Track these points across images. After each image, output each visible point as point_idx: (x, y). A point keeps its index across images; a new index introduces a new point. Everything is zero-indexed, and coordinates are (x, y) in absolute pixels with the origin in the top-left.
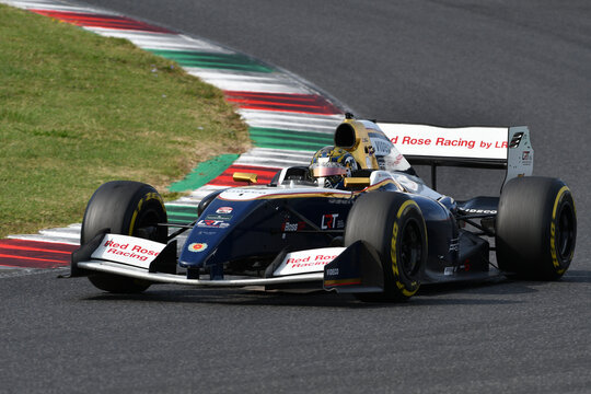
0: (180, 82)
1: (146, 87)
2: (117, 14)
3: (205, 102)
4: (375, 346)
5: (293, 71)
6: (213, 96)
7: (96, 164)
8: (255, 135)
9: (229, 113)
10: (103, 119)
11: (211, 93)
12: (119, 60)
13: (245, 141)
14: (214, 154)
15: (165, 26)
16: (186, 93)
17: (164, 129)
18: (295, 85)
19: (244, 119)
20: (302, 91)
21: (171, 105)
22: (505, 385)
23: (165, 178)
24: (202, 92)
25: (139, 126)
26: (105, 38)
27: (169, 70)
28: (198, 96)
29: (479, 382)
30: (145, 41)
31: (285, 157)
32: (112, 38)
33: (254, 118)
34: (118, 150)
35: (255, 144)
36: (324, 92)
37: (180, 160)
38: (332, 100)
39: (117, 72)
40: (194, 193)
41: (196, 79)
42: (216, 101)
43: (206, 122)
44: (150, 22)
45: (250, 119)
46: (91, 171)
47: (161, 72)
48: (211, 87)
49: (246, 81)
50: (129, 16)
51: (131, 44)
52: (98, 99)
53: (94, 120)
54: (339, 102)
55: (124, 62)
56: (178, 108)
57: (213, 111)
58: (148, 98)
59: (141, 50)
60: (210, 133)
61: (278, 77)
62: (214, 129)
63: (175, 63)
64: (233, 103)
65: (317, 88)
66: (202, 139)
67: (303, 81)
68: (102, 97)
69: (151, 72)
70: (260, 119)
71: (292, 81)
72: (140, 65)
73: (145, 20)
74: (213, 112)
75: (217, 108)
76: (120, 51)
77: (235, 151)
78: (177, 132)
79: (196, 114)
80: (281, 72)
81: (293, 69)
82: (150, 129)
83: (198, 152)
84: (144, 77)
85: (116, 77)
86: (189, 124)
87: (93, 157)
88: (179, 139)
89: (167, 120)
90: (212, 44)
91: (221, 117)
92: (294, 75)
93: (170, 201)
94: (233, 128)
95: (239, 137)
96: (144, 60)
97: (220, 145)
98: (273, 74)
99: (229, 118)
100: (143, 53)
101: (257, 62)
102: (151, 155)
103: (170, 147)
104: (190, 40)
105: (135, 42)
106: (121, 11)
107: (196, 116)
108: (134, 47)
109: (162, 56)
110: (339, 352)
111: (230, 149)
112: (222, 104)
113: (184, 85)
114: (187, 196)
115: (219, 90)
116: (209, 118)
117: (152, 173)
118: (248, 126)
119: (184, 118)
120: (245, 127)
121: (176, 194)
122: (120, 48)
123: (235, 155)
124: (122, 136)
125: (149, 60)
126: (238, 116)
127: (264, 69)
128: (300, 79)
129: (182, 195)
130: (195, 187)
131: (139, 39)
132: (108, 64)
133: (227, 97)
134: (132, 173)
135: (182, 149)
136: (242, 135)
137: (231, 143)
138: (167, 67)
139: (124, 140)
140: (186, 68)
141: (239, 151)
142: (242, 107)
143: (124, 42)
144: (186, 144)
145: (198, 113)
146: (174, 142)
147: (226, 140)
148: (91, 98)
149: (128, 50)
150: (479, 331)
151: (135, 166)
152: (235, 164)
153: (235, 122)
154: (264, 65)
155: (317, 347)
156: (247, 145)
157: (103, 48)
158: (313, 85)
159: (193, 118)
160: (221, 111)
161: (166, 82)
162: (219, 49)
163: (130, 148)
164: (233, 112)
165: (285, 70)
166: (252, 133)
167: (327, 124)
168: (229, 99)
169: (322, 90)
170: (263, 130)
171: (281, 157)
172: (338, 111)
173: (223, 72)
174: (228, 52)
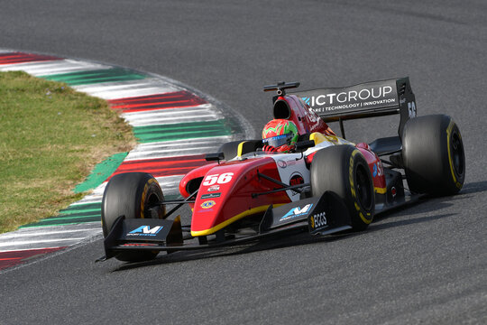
0: (71, 99)
1: (43, 108)
2: (12, 51)
3: (94, 113)
4: (258, 298)
5: (161, 74)
6: (99, 106)
7: (11, 181)
8: (138, 134)
9: (115, 119)
10: (12, 141)
11: (98, 104)
12: (18, 89)
13: (131, 139)
14: (107, 155)
15: (52, 54)
16: (78, 108)
17: (63, 142)
18: (165, 86)
19: (128, 122)
20: (172, 89)
21: (66, 120)
22: (367, 313)
23: (69, 182)
24: (90, 105)
25: (42, 142)
26: (4, 73)
27: (60, 91)
28: (87, 108)
29: (345, 315)
30: (37, 70)
31: (166, 148)
32: (10, 72)
33: (136, 119)
34: (28, 166)
35: (139, 141)
36: (190, 87)
37: (79, 166)
38: (197, 93)
39: (18, 100)
40: (95, 191)
41: (83, 95)
42: (103, 110)
43: (97, 129)
44: (39, 53)
45: (133, 121)
46: (8, 187)
47: (54, 94)
48: (97, 99)
50: (21, 52)
51: (27, 74)
52: (6, 126)
53: (5, 144)
54: (203, 94)
55: (23, 91)
56: (73, 121)
57: (101, 119)
58: (47, 118)
59: (36, 78)
60: (103, 138)
61: (150, 81)
62: (104, 134)
63: (65, 84)
64: (117, 109)
65: (184, 85)
66: (95, 145)
67: (172, 81)
68: (9, 122)
69: (46, 96)
70: (140, 119)
71: (162, 82)
72: (36, 90)
73: (35, 52)
74: (102, 121)
75: (104, 115)
76: (18, 82)
77: (124, 150)
78: (74, 143)
79: (88, 125)
80: (153, 77)
81: (162, 72)
82: (52, 143)
83: (94, 156)
84: (41, 100)
85: (18, 104)
86: (83, 133)
87: (8, 175)
88: (77, 148)
89: (65, 133)
90: (92, 62)
91: (109, 123)
92: (163, 77)
93: (76, 201)
94: (120, 131)
95: (125, 137)
96: (39, 86)
97: (111, 147)
98: (146, 79)
99: (115, 122)
100: (37, 80)
101: (132, 72)
102: (56, 165)
103: (70, 155)
104: (75, 62)
105: (29, 72)
106: (14, 48)
107: (88, 126)
108: (29, 76)
109: (53, 80)
110: (229, 308)
111: (120, 148)
112: (108, 113)
113: (75, 101)
114: (89, 194)
115: (103, 100)
116: (99, 125)
117: (59, 180)
118: (132, 127)
119: (79, 129)
120: (129, 128)
121: (81, 194)
122: (18, 79)
123: (124, 153)
124: (28, 153)
125: (43, 85)
126: (123, 120)
127: (137, 76)
128: (168, 80)
129: (85, 194)
130: (95, 186)
131: (32, 69)
132: (10, 95)
133: (111, 105)
134: (42, 183)
135: (81, 156)
136: (127, 135)
137: (120, 144)
138: (58, 89)
139: (31, 156)
140: (73, 87)
141: (127, 149)
142: (124, 111)
143: (20, 74)
144: (83, 151)
145: (89, 123)
146: (73, 151)
147: (115, 141)
149: (25, 80)
150: (341, 270)
151: (44, 177)
152: (125, 160)
153: (120, 125)
154: (138, 73)
155: (211, 307)
156: (133, 143)
157: (4, 82)
158: (180, 83)
159: (85, 128)
160: (108, 118)
161: (60, 101)
162: (99, 67)
163: (37, 163)
164: (117, 117)
165: (155, 75)
166: (136, 132)
167: (196, 114)
168: (113, 107)
169: (187, 86)
170: (143, 128)
171: (162, 148)
172: (203, 101)
173: (105, 85)
174: (108, 68)
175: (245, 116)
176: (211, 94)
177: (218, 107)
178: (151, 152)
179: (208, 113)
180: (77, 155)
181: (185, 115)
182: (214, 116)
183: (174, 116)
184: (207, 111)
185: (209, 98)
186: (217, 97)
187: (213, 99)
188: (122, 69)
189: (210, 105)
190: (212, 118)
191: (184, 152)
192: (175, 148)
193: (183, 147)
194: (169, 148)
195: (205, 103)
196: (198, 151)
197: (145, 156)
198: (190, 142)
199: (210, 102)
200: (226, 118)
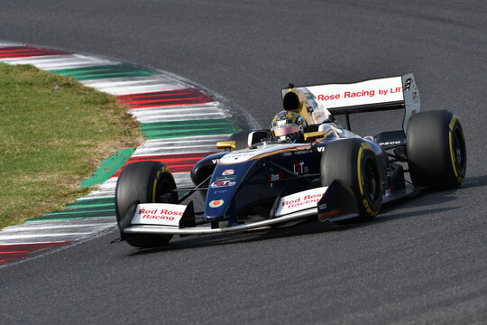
0: (79, 94)
1: (51, 103)
2: (21, 45)
3: (102, 108)
4: (263, 296)
5: (170, 71)
6: (107, 102)
7: (18, 174)
8: (145, 130)
9: (123, 115)
10: (20, 135)
11: (105, 100)
12: (26, 83)
13: (138, 136)
14: (114, 151)
15: (61, 49)
16: (86, 103)
17: (70, 136)
18: (173, 83)
19: (136, 118)
20: (180, 87)
21: (74, 115)
22: (372, 314)
23: (76, 177)
24: (98, 100)
25: (50, 136)
26: (13, 66)
27: (68, 85)
28: (95, 103)
29: (351, 315)
30: (45, 64)
31: (173, 145)
32: (19, 65)
33: (144, 115)
34: (35, 160)
35: (146, 137)
36: (198, 85)
37: (86, 160)
38: (205, 91)
39: (26, 94)
40: (102, 186)
41: (91, 90)
42: (111, 105)
43: (105, 125)
44: (47, 47)
45: (140, 117)
46: (15, 180)
47: (63, 88)
48: (105, 95)
49: (133, 85)
50: (30, 45)
51: (34, 67)
52: (14, 118)
53: (12, 137)
54: (211, 92)
55: (31, 84)
56: (80, 116)
57: (109, 114)
58: (55, 112)
59: (44, 72)
60: (110, 134)
61: (158, 78)
62: (112, 130)
63: (73, 79)
64: (125, 105)
65: (191, 82)
66: (103, 140)
67: (180, 78)
68: (16, 116)
69: (53, 90)
70: (148, 115)
71: (170, 79)
72: (44, 85)
73: (44, 47)
74: (109, 116)
75: (112, 111)
76: (26, 75)
77: (132, 145)
78: (81, 137)
80: (161, 73)
82: (59, 138)
83: (101, 151)
84: (49, 94)
85: (26, 98)
86: (90, 128)
87: (15, 169)
88: (84, 143)
89: (72, 128)
90: (101, 58)
91: (117, 119)
92: (171, 74)
93: (83, 196)
94: (127, 127)
95: (133, 133)
96: (47, 80)
97: (118, 142)
98: (155, 76)
99: (123, 118)
100: (45, 74)
101: (140, 68)
102: (63, 159)
103: (77, 150)
104: (83, 57)
105: (38, 66)
106: (22, 41)
107: (95, 121)
108: (38, 70)
109: (61, 75)
110: (235, 305)
111: (127, 144)
112: (116, 108)
113: (82, 96)
114: (96, 189)
115: (111, 96)
116: (106, 121)
117: (66, 174)
118: (139, 123)
119: (86, 124)
120: (137, 124)
121: (87, 189)
122: (26, 73)
123: (131, 149)
124: (36, 147)
125: (51, 79)
126: (131, 115)
127: (146, 73)
128: (177, 77)
129: (92, 189)
130: (102, 181)
131: (41, 63)
132: (18, 88)
133: (119, 101)
134: (49, 176)
135: (88, 150)
136: (135, 131)
137: (127, 139)
138: (67, 83)
139: (39, 150)
140: (81, 82)
141: (135, 145)
142: (132, 107)
143: (28, 67)
144: (90, 146)
145: (96, 118)
146: (80, 146)
147: (123, 137)
148: (7, 119)
149: (33, 73)
150: (347, 271)
151: (51, 171)
152: (132, 156)
153: (128, 121)
154: (146, 69)
155: (216, 304)
156: (140, 139)
157: (12, 75)
158: (188, 80)
159: (93, 123)
160: (115, 114)
161: (68, 96)
162: (107, 62)
163: (44, 157)
164: (125, 113)
165: (164, 72)
166: (143, 128)
167: (204, 111)
168: (121, 103)
169: (195, 84)
170: (151, 124)
171: (170, 145)
172: (211, 99)
173: (113, 81)
174: (117, 63)
175: (253, 115)
176: (219, 92)
177: (225, 105)
178: (158, 149)
179: (215, 111)
180: (85, 149)
181: (193, 112)
182: (221, 114)
183: (181, 113)
184: (215, 110)
185: (217, 95)
186: (225, 95)
187: (221, 97)
188: (131, 65)
189: (218, 103)
190: (220, 116)
191: (192, 149)
192: (183, 145)
193: (191, 144)
194: (177, 145)
195: (213, 101)
196: (205, 149)
197: (151, 152)
198: (197, 139)
199: (218, 100)
200: (234, 116)
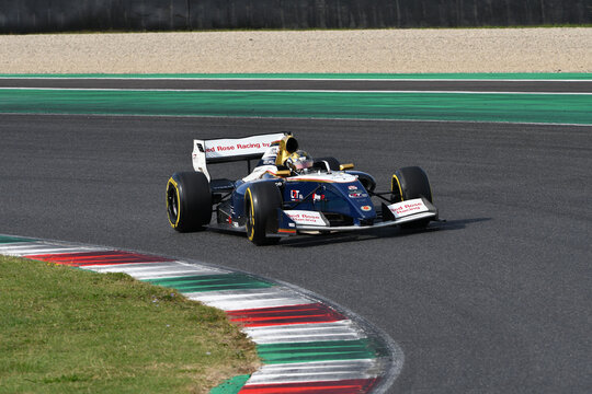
0: (183, 309)
1: (149, 319)
2: (112, 249)
3: (209, 326)
5: (292, 283)
6: (216, 318)
8: (263, 353)
9: (235, 334)
10: (111, 357)
11: (214, 316)
12: (119, 295)
13: (254, 360)
14: (225, 378)
15: (160, 255)
16: (189, 319)
17: (172, 360)
18: (296, 296)
19: (251, 338)
20: (304, 301)
21: (176, 333)
24: (205, 316)
25: (147, 359)
26: (103, 275)
27: (169, 298)
28: (202, 320)
30: (141, 273)
31: (295, 371)
32: (109, 274)
33: (260, 335)
34: (129, 388)
35: (264, 361)
36: (326, 299)
37: (192, 389)
38: (335, 307)
39: (118, 308)
41: (197, 304)
42: (220, 323)
43: (213, 346)
44: (144, 253)
45: (256, 337)
47: (162, 302)
48: (213, 310)
50: (123, 250)
51: (129, 277)
52: (104, 337)
53: (101, 360)
54: (341, 308)
55: (125, 297)
56: (184, 336)
57: (218, 333)
58: (153, 330)
59: (140, 282)
60: (219, 357)
61: (278, 290)
62: (222, 352)
63: (175, 291)
64: (238, 323)
65: (318, 296)
66: (211, 365)
67: (304, 291)
68: (107, 335)
69: (151, 303)
70: (266, 335)
71: (292, 292)
72: (140, 297)
73: (140, 252)
74: (219, 335)
75: (222, 330)
76: (119, 286)
77: (245, 371)
78: (186, 360)
79: (202, 340)
80: (281, 285)
82: (158, 361)
83: (209, 378)
84: (146, 309)
85: (118, 313)
86: (196, 350)
88: (188, 368)
89: (174, 350)
90: (208, 266)
91: (228, 339)
92: (293, 286)
94: (241, 349)
95: (247, 356)
96: (144, 292)
97: (230, 367)
98: (273, 287)
99: (235, 338)
100: (142, 284)
101: (256, 278)
102: (163, 387)
103: (180, 376)
104: (186, 265)
105: (132, 275)
106: (114, 245)
108: (132, 280)
109: (161, 285)
111: (240, 370)
112: (226, 326)
113: (186, 312)
115: (221, 311)
116: (215, 341)
118: (255, 344)
119: (191, 345)
120: (252, 346)
122: (119, 283)
123: (246, 375)
124: (131, 372)
125: (149, 291)
126: (245, 335)
127: (263, 284)
128: (301, 289)
131: (136, 272)
132: (108, 301)
133: (231, 317)
135: (193, 377)
136: (250, 355)
137: (241, 364)
138: (166, 296)
139: (134, 376)
140: (184, 294)
141: (250, 371)
142: (246, 326)
143: (121, 276)
144: (196, 371)
145: (203, 338)
146: (184, 371)
147: (235, 361)
148: (95, 338)
149: (126, 284)
152: (247, 384)
153: (241, 342)
154: (263, 280)
156: (256, 364)
157: (101, 285)
158: (314, 294)
159: (199, 344)
160: (226, 333)
161: (168, 311)
162: (216, 271)
163: (141, 384)
164: (238, 333)
165: (284, 283)
166: (260, 350)
167: (333, 331)
168: (233, 320)
169: (323, 298)
170: (269, 346)
171: (292, 371)
172: (342, 317)
173: (223, 293)
174: (226, 272)
175: (392, 336)
176: (351, 308)
177: (359, 324)
178: (278, 375)
179: (347, 331)
180: (189, 375)
181: (320, 332)
182: (355, 334)
183: (306, 333)
184: (347, 329)
185: (349, 312)
186: (358, 312)
187: (354, 314)
188: (244, 275)
189: (350, 322)
190: (353, 337)
191: (318, 376)
192: (308, 371)
193: (317, 371)
194: (301, 371)
195: (344, 319)
196: (335, 376)
197: (270, 380)
198: (325, 364)
199: (350, 318)
200: (369, 337)
